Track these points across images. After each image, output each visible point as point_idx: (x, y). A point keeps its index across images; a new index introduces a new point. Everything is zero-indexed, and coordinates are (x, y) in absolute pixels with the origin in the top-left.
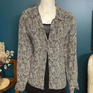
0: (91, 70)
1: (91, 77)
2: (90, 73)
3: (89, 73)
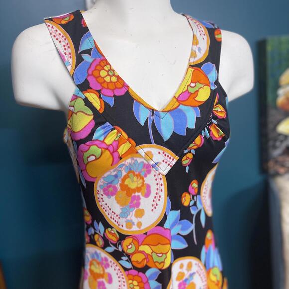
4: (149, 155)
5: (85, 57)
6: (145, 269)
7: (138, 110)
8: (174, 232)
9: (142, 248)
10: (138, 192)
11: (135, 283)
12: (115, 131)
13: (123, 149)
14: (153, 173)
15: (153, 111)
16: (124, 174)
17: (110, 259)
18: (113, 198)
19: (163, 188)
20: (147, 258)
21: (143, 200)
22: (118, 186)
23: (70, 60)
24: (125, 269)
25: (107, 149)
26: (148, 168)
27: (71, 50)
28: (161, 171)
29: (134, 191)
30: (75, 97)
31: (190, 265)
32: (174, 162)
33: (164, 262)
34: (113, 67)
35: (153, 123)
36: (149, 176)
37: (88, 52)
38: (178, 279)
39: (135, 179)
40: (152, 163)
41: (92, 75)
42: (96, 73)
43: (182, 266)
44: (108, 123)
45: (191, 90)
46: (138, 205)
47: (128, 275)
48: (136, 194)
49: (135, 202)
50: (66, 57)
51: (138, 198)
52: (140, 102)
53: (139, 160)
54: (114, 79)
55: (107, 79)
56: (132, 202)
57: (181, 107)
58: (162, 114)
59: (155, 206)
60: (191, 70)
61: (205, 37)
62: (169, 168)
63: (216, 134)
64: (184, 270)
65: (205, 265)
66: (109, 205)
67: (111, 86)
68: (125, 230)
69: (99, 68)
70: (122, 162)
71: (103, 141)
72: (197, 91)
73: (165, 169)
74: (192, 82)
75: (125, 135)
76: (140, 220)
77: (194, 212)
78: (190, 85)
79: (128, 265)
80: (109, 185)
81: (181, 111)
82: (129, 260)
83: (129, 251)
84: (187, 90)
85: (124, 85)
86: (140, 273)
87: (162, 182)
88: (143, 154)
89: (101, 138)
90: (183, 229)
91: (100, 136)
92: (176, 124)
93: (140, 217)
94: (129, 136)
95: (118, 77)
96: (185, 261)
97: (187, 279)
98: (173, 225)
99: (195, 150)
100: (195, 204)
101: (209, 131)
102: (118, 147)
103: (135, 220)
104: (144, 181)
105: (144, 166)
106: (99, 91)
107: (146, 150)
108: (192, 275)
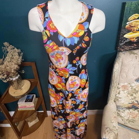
0: (116, 76)
1: (114, 82)
2: (115, 79)
3: (113, 78)
4: (63, 50)
5: (46, 19)
6: (62, 77)
7: (60, 37)
8: (70, 69)
9: (61, 72)
10: (60, 58)
11: (59, 79)
12: (52, 43)
13: (55, 48)
14: (64, 54)
15: (64, 37)
16: (56, 53)
17: (54, 72)
18: (54, 58)
19: (67, 58)
20: (62, 74)
21: (61, 61)
22: (55, 56)
23: (42, 20)
24: (57, 75)
25: (50, 47)
26: (62, 53)
27: (43, 17)
28: (66, 54)
29: (59, 58)
30: (43, 31)
31: (75, 78)
32: (70, 52)
33: (66, 76)
34: (54, 23)
35: (64, 41)
36: (63, 55)
37: (47, 18)
38: (71, 80)
39: (59, 55)
40: (63, 52)
41: (48, 25)
42: (49, 25)
43: (72, 78)
44: (51, 40)
45: (77, 32)
46: (60, 62)
47: (58, 77)
48: (59, 59)
49: (59, 61)
50: (41, 19)
51: (60, 60)
52: (61, 35)
53: (60, 51)
54: (54, 27)
55: (52, 27)
56: (58, 61)
57: (73, 37)
58: (67, 39)
59: (64, 63)
60: (79, 25)
61: (87, 13)
62: (69, 54)
63: (84, 46)
64: (73, 79)
65: (80, 78)
66: (53, 60)
67: (53, 29)
68: (57, 66)
69: (50, 23)
70: (55, 51)
71: (49, 45)
72: (79, 32)
73: (68, 54)
74: (78, 29)
75: (55, 44)
76: (60, 65)
77: (77, 65)
78: (77, 30)
79: (58, 75)
80: (52, 55)
81: (73, 38)
82: (58, 74)
83: (58, 72)
84: (76, 32)
85: (57, 29)
86: (61, 77)
87: (66, 57)
88: (61, 49)
89: (49, 44)
90: (72, 69)
91: (48, 44)
92: (71, 42)
93: (61, 64)
94: (56, 44)
95: (55, 27)
96: (73, 77)
97: (73, 81)
98: (70, 68)
99: (77, 49)
100: (78, 63)
101: (82, 45)
102: (53, 47)
103: (59, 65)
104: (61, 56)
105: (61, 52)
106: (49, 30)
107: (62, 48)
108: (75, 80)
